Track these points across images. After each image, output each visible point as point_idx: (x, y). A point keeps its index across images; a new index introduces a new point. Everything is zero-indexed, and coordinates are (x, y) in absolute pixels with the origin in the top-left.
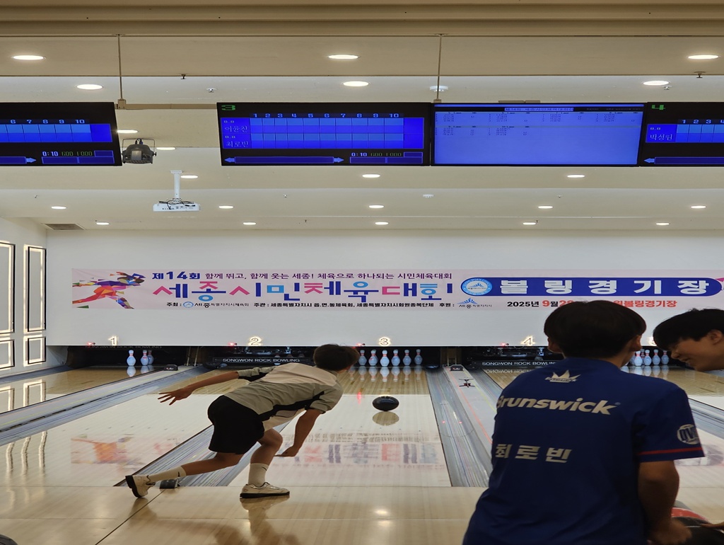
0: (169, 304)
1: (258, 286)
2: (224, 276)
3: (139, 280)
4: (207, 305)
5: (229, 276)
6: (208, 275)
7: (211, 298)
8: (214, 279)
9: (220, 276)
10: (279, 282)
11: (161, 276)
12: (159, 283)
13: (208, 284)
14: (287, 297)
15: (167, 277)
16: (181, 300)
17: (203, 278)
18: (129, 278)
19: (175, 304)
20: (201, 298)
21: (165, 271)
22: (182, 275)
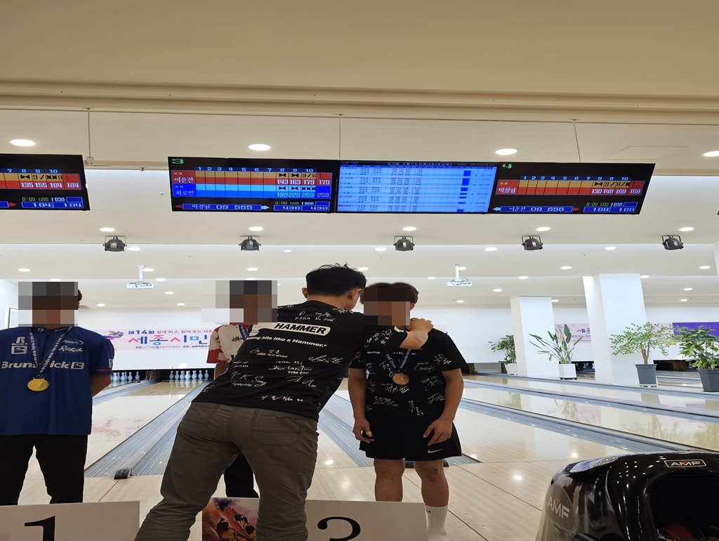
0: (137, 347)
1: (185, 337)
2: (167, 332)
3: (121, 335)
4: (157, 348)
5: (170, 332)
6: (158, 332)
7: (160, 344)
8: (162, 334)
9: (165, 332)
10: (196, 334)
11: (133, 333)
12: (132, 336)
13: (159, 336)
14: (200, 342)
15: (136, 333)
16: (144, 345)
17: (156, 333)
18: (115, 334)
19: (140, 347)
20: (154, 344)
21: (135, 330)
22: (144, 332)
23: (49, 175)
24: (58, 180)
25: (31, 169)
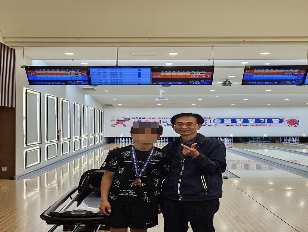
1: (160, 121)
2: (151, 118)
3: (128, 119)
5: (152, 118)
6: (147, 118)
8: (149, 119)
9: (150, 118)
10: (166, 120)
11: (134, 118)
12: (134, 120)
14: (168, 124)
15: (136, 119)
17: (146, 119)
18: (126, 119)
21: (135, 117)
22: (140, 118)
23: (201, 73)
24: (204, 74)
25: (195, 71)
